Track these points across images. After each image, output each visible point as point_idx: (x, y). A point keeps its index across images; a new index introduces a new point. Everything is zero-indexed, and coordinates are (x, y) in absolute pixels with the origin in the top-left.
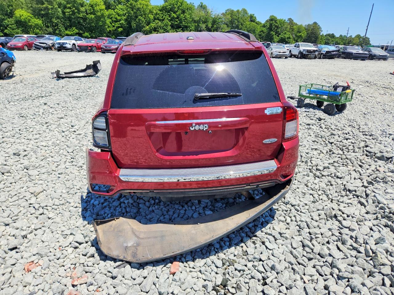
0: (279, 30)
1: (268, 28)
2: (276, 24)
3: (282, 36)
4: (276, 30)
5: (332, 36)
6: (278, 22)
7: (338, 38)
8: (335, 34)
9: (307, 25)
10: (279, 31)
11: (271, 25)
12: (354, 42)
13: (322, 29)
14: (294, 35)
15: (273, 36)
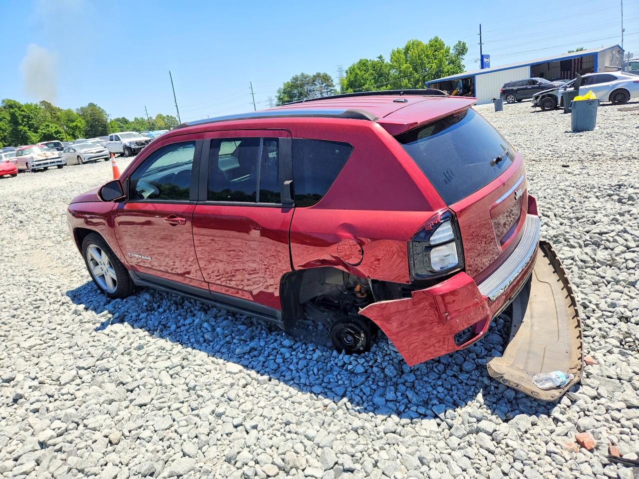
0: (33, 122)
1: (10, 122)
2: (23, 113)
3: (44, 131)
4: (28, 122)
5: (125, 121)
6: (26, 110)
7: (133, 122)
8: (127, 118)
9: (79, 108)
10: (33, 124)
11: (13, 115)
12: (158, 124)
13: (107, 113)
14: (65, 127)
15: (25, 132)
